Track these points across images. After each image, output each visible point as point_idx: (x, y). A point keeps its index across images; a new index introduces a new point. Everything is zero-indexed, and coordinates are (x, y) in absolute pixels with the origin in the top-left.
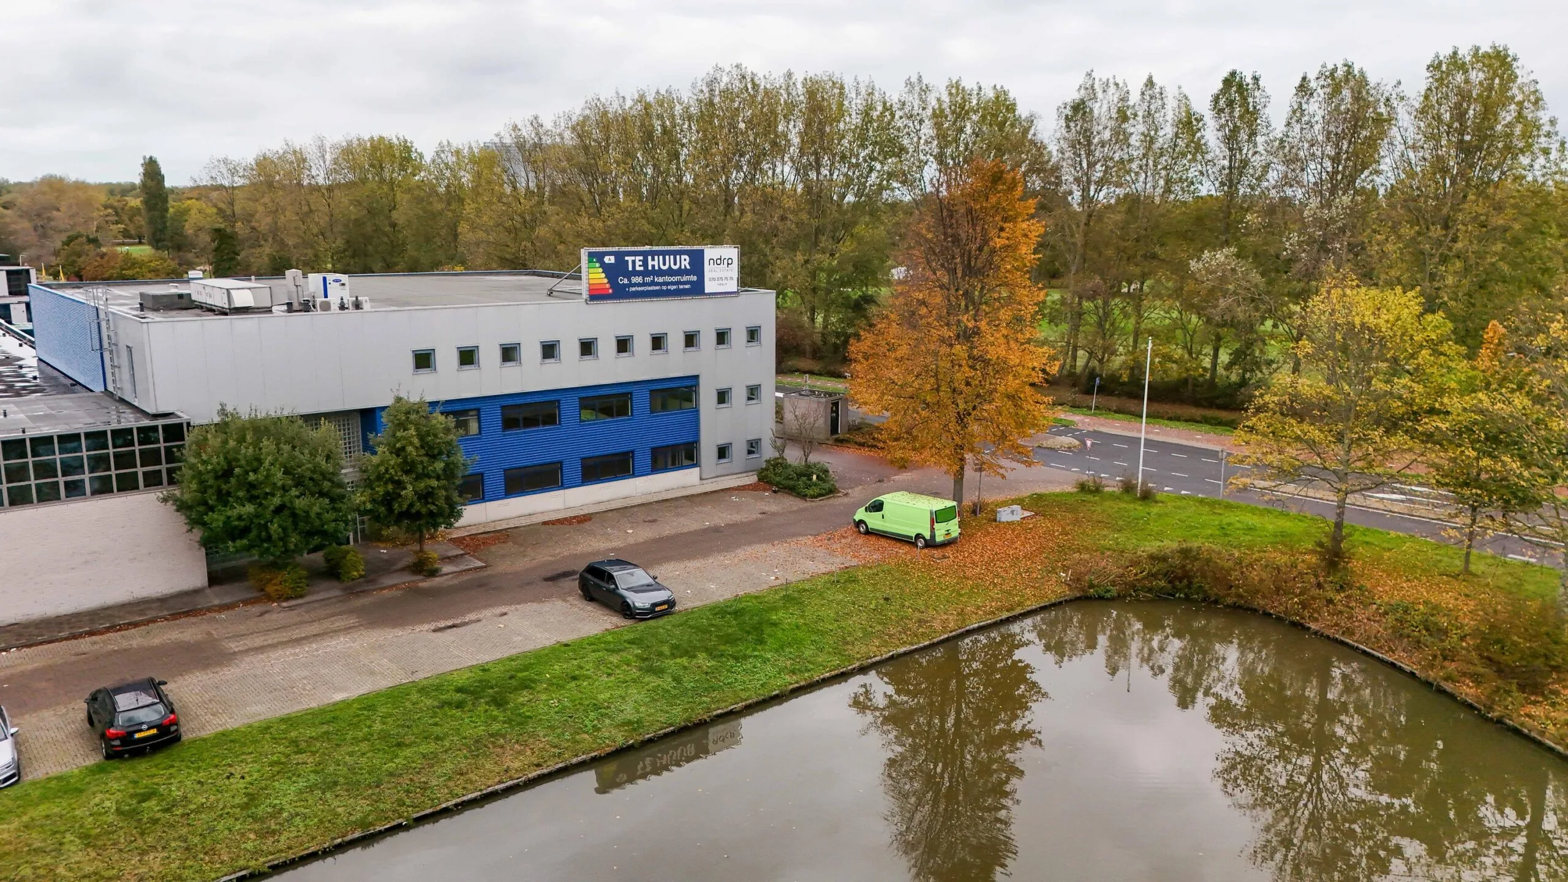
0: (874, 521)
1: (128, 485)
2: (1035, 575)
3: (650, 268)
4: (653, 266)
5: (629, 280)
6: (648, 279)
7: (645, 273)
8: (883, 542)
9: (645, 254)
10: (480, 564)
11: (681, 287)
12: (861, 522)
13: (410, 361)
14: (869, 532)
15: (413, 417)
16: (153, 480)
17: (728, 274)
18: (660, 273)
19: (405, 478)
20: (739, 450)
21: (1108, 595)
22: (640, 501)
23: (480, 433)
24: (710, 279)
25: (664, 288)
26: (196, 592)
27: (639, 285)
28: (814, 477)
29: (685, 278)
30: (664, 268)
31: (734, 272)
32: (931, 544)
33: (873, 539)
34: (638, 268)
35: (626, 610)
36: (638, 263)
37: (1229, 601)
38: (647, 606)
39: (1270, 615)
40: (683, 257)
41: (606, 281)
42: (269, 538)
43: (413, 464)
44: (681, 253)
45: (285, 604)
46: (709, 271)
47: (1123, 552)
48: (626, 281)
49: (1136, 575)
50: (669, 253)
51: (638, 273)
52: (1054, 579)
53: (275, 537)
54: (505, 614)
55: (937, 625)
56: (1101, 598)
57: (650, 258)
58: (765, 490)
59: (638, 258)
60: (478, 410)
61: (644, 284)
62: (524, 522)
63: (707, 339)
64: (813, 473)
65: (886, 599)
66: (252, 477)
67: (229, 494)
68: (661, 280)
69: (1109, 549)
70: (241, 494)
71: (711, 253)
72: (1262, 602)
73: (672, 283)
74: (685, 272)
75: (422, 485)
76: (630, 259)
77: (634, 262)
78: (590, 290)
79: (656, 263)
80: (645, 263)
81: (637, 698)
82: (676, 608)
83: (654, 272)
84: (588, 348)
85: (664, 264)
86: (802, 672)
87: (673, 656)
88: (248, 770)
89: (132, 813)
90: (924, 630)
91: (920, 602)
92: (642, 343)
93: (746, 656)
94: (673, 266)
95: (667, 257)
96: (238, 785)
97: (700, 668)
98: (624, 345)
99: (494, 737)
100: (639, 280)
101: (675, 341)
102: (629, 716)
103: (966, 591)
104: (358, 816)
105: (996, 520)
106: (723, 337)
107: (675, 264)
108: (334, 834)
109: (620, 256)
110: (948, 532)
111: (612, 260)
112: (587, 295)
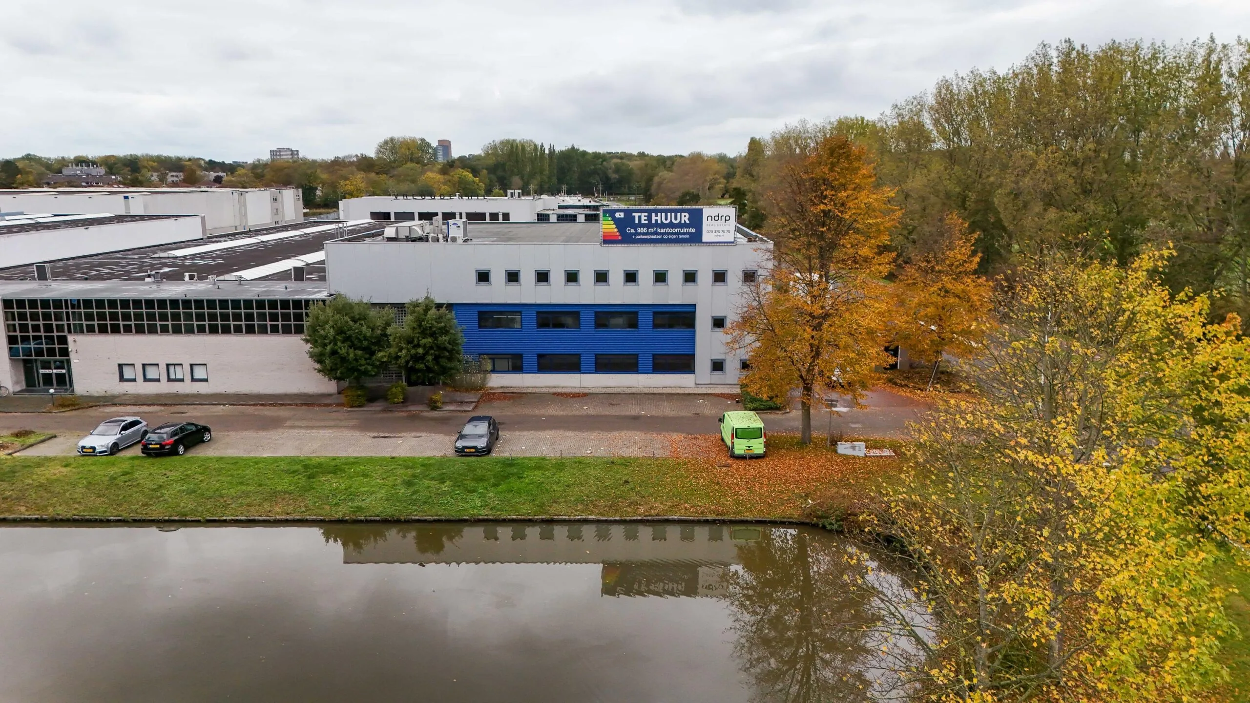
2: (783, 496)
3: (653, 222)
4: (656, 221)
5: (636, 230)
6: (651, 230)
7: (649, 225)
9: (650, 212)
10: (470, 409)
11: (681, 237)
13: (474, 277)
17: (725, 228)
18: (663, 225)
20: (733, 366)
21: (829, 528)
22: (634, 392)
23: (521, 327)
24: (708, 232)
25: (666, 237)
26: (329, 395)
27: (644, 234)
29: (684, 230)
30: (666, 222)
31: (732, 225)
33: (719, 445)
34: (643, 222)
36: (643, 218)
40: (683, 214)
41: (616, 230)
44: (681, 211)
46: (706, 225)
48: (633, 231)
50: (671, 211)
51: (643, 226)
57: (653, 214)
58: (733, 399)
59: (643, 214)
60: (519, 312)
61: (648, 234)
68: (663, 231)
71: (710, 211)
73: (673, 234)
74: (685, 225)
76: (636, 215)
77: (640, 217)
78: (603, 236)
80: (649, 218)
81: (379, 496)
82: (494, 455)
83: (657, 225)
84: (602, 277)
85: (666, 219)
86: (498, 510)
87: (433, 479)
88: (174, 475)
89: (115, 478)
90: (629, 509)
91: (651, 490)
92: (646, 277)
93: (474, 491)
94: (674, 221)
95: (669, 214)
96: (162, 480)
97: (438, 489)
98: (631, 277)
99: (285, 492)
100: (644, 230)
101: (675, 278)
102: (363, 504)
103: (702, 492)
104: (187, 509)
105: (836, 452)
106: (720, 277)
107: (676, 219)
108: (167, 514)
109: (628, 212)
110: (749, 448)
111: (622, 215)
112: (601, 239)
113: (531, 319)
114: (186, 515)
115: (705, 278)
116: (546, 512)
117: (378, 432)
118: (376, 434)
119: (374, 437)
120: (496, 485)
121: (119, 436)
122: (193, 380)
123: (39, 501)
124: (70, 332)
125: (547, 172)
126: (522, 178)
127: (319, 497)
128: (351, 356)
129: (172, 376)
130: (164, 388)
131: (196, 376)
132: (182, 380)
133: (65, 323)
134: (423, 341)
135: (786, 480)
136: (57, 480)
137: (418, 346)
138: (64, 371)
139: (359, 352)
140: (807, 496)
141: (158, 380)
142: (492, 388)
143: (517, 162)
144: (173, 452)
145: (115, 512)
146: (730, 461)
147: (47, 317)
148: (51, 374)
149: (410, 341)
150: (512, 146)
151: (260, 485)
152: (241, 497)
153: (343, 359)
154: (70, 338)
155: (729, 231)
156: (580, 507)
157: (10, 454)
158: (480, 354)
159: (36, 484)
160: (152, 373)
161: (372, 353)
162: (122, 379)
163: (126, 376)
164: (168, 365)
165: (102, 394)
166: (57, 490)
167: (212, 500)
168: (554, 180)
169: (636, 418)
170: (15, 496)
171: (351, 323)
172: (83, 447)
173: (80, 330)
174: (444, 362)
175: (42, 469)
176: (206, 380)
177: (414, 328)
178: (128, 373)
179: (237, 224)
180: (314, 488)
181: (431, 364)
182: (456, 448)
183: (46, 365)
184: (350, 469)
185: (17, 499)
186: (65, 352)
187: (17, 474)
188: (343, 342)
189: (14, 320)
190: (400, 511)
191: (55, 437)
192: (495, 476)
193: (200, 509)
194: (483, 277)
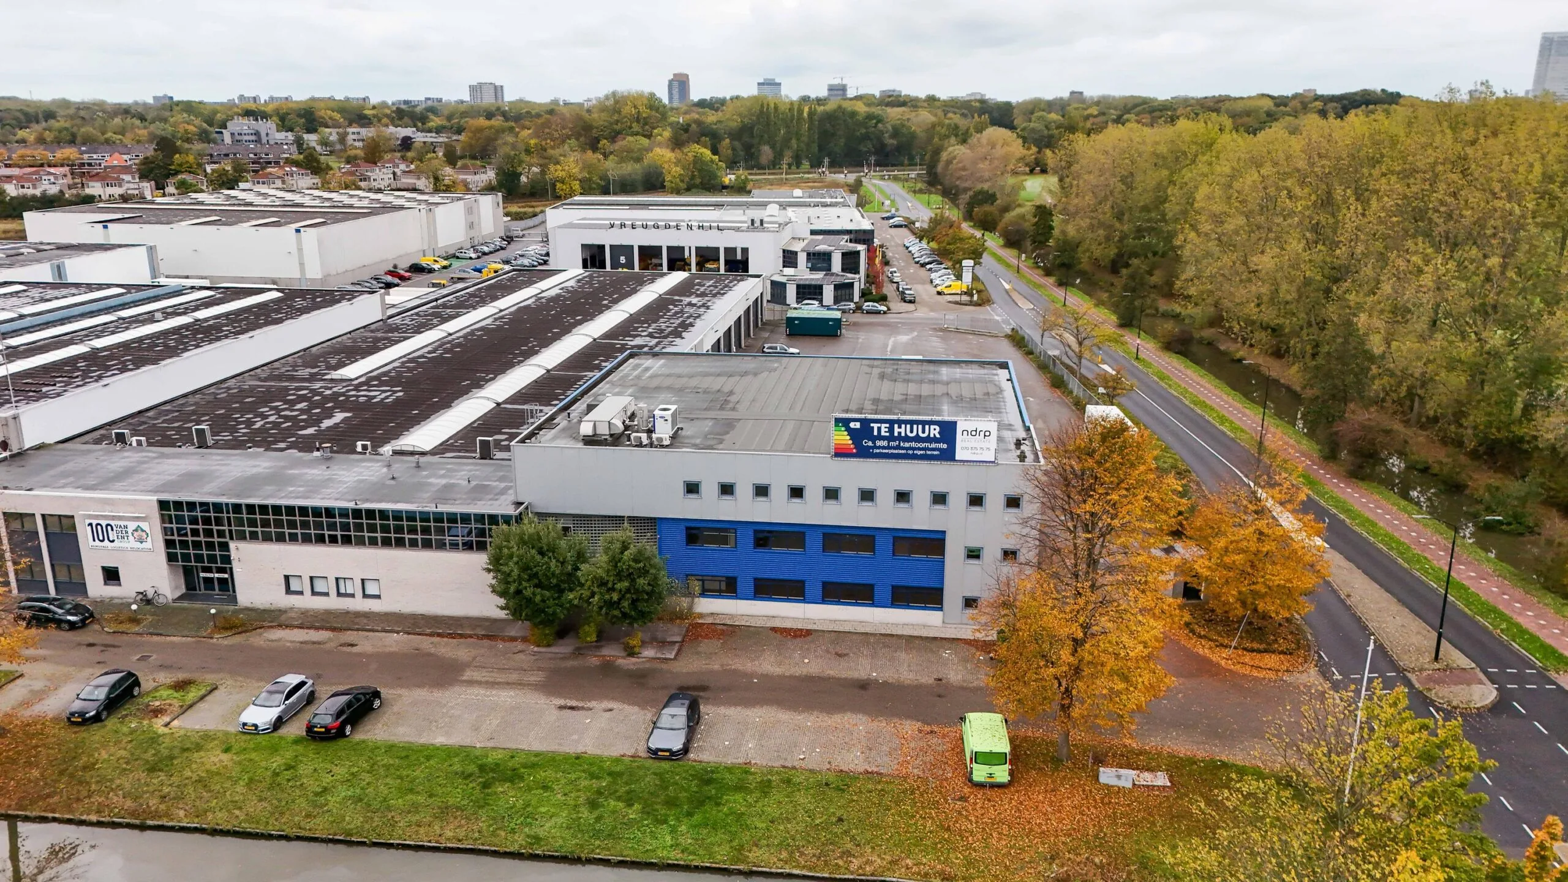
2: (1024, 856)
3: (896, 434)
4: (900, 433)
5: (874, 443)
6: (892, 444)
7: (891, 438)
8: (958, 758)
9: (892, 423)
11: (929, 453)
13: (681, 488)
17: (985, 445)
18: (907, 439)
23: (736, 547)
24: (962, 448)
25: (910, 452)
27: (884, 448)
29: (933, 446)
30: (911, 435)
31: (994, 443)
34: (883, 434)
36: (883, 429)
40: (932, 427)
41: (850, 442)
44: (931, 423)
46: (961, 441)
48: (870, 444)
50: (918, 422)
51: (884, 438)
52: (1041, 869)
57: (896, 426)
58: (988, 652)
59: (883, 425)
60: (736, 529)
61: (889, 447)
65: (841, 820)
68: (907, 445)
69: (1144, 865)
71: (964, 423)
73: (919, 449)
74: (935, 440)
76: (875, 426)
77: (879, 429)
78: (837, 449)
79: (902, 430)
80: (891, 430)
81: (560, 820)
82: (691, 756)
83: (900, 438)
84: (832, 494)
85: (912, 431)
86: (690, 854)
87: (619, 799)
88: (341, 771)
89: (277, 774)
90: (841, 862)
91: (868, 835)
92: (885, 496)
93: (665, 822)
94: (921, 435)
95: (915, 426)
96: (327, 779)
97: (624, 816)
98: (867, 495)
99: (458, 808)
100: (885, 443)
101: (921, 498)
102: (541, 833)
103: (928, 843)
104: (352, 826)
105: (1096, 778)
106: (976, 500)
107: (924, 432)
108: (332, 831)
109: (865, 423)
110: (991, 775)
111: (858, 425)
112: (833, 452)
113: (747, 539)
114: (351, 835)
115: (958, 500)
116: (745, 860)
117: (565, 698)
118: (562, 702)
119: (561, 708)
120: (690, 814)
121: (283, 707)
122: (365, 596)
123: (198, 803)
124: (231, 538)
125: (805, 139)
126: (773, 147)
127: (494, 819)
128: (538, 598)
129: (342, 591)
130: (333, 603)
131: (368, 592)
132: (353, 596)
133: (226, 528)
134: (618, 586)
135: (1031, 830)
136: (218, 774)
137: (613, 589)
138: (226, 576)
139: (547, 593)
140: (1053, 858)
141: (327, 594)
142: (701, 616)
143: (768, 124)
144: (340, 734)
145: (278, 825)
146: (966, 790)
147: (207, 521)
148: (212, 579)
149: (603, 583)
150: (762, 106)
151: (431, 796)
152: (409, 812)
153: (529, 601)
154: (232, 545)
155: (988, 449)
156: (784, 855)
157: (167, 725)
158: (687, 575)
159: (195, 777)
160: (320, 587)
161: (561, 591)
162: (288, 591)
163: (293, 588)
164: (337, 579)
165: (267, 606)
166: (218, 787)
167: (379, 814)
168: (815, 148)
169: (864, 685)
170: (173, 795)
171: (538, 557)
172: (245, 724)
173: (242, 537)
174: (642, 606)
175: (202, 753)
176: (378, 597)
177: (608, 571)
178: (295, 585)
179: (425, 248)
180: (488, 804)
181: (627, 610)
182: (649, 748)
183: (208, 570)
184: (530, 775)
185: (174, 798)
186: (227, 559)
187: (175, 762)
188: (528, 580)
189: (171, 523)
190: (582, 846)
191: (216, 688)
192: (690, 801)
193: (367, 826)
194: (692, 488)
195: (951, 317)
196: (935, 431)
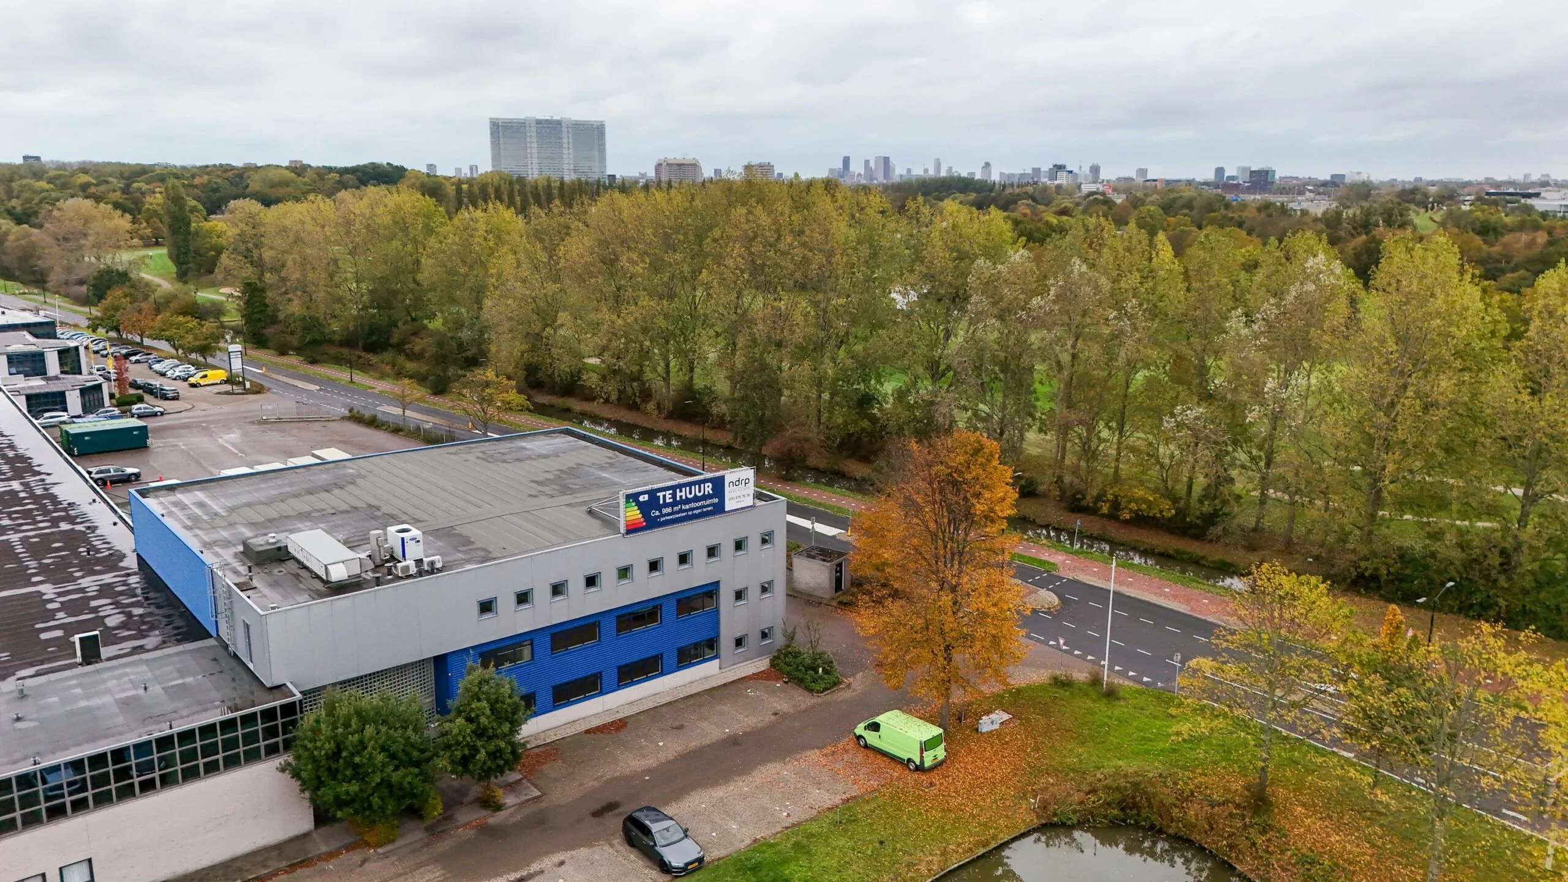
0: (871, 738)
1: (252, 757)
2: (1008, 803)
3: (678, 499)
4: (681, 497)
5: (661, 511)
6: (676, 509)
7: (674, 503)
8: (881, 761)
9: (673, 488)
10: (537, 793)
11: (704, 510)
12: (860, 737)
13: (476, 608)
14: (866, 746)
15: (485, 688)
16: (272, 751)
17: (745, 492)
18: (687, 501)
19: (479, 743)
20: (754, 638)
21: (1069, 823)
22: (668, 699)
23: (533, 659)
24: (730, 499)
25: (690, 513)
26: (305, 836)
27: (668, 515)
28: (820, 670)
29: (708, 502)
30: (689, 496)
31: (751, 489)
32: (920, 769)
33: (871, 754)
34: (668, 501)
35: (664, 867)
36: (668, 496)
37: (1171, 831)
38: (681, 865)
39: (1205, 849)
40: (706, 485)
41: (640, 516)
42: (370, 806)
43: (485, 729)
44: (705, 481)
45: (380, 850)
46: (729, 492)
47: (1084, 773)
48: (657, 513)
49: (1094, 802)
50: (695, 483)
51: (666, 505)
52: (1024, 806)
53: (375, 807)
54: (562, 863)
55: (923, 868)
56: (1064, 825)
57: (678, 491)
58: (777, 679)
59: (667, 493)
60: (532, 640)
61: (673, 513)
62: (570, 731)
63: (727, 548)
64: (819, 666)
65: (881, 843)
66: (357, 759)
67: (337, 770)
68: (687, 507)
69: (1073, 770)
70: (348, 773)
71: (731, 476)
72: (1198, 838)
73: (697, 508)
74: (710, 496)
75: (491, 747)
76: (661, 494)
77: (664, 496)
78: (627, 526)
79: (683, 494)
80: (674, 495)
83: (682, 501)
84: (624, 573)
85: (691, 493)
91: (910, 843)
92: (670, 562)
94: (698, 494)
95: (693, 488)
98: (655, 566)
100: (668, 510)
101: (699, 556)
105: (978, 730)
106: (740, 545)
107: (700, 491)
109: (652, 493)
110: (935, 757)
111: (646, 497)
112: (625, 530)
135: (994, 783)
140: (1025, 795)
146: (928, 778)
155: (748, 495)
169: (734, 742)
194: (486, 607)
195: (270, 407)
196: (708, 488)
